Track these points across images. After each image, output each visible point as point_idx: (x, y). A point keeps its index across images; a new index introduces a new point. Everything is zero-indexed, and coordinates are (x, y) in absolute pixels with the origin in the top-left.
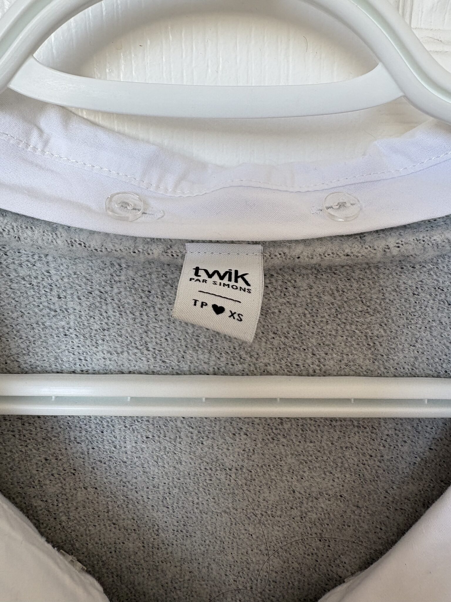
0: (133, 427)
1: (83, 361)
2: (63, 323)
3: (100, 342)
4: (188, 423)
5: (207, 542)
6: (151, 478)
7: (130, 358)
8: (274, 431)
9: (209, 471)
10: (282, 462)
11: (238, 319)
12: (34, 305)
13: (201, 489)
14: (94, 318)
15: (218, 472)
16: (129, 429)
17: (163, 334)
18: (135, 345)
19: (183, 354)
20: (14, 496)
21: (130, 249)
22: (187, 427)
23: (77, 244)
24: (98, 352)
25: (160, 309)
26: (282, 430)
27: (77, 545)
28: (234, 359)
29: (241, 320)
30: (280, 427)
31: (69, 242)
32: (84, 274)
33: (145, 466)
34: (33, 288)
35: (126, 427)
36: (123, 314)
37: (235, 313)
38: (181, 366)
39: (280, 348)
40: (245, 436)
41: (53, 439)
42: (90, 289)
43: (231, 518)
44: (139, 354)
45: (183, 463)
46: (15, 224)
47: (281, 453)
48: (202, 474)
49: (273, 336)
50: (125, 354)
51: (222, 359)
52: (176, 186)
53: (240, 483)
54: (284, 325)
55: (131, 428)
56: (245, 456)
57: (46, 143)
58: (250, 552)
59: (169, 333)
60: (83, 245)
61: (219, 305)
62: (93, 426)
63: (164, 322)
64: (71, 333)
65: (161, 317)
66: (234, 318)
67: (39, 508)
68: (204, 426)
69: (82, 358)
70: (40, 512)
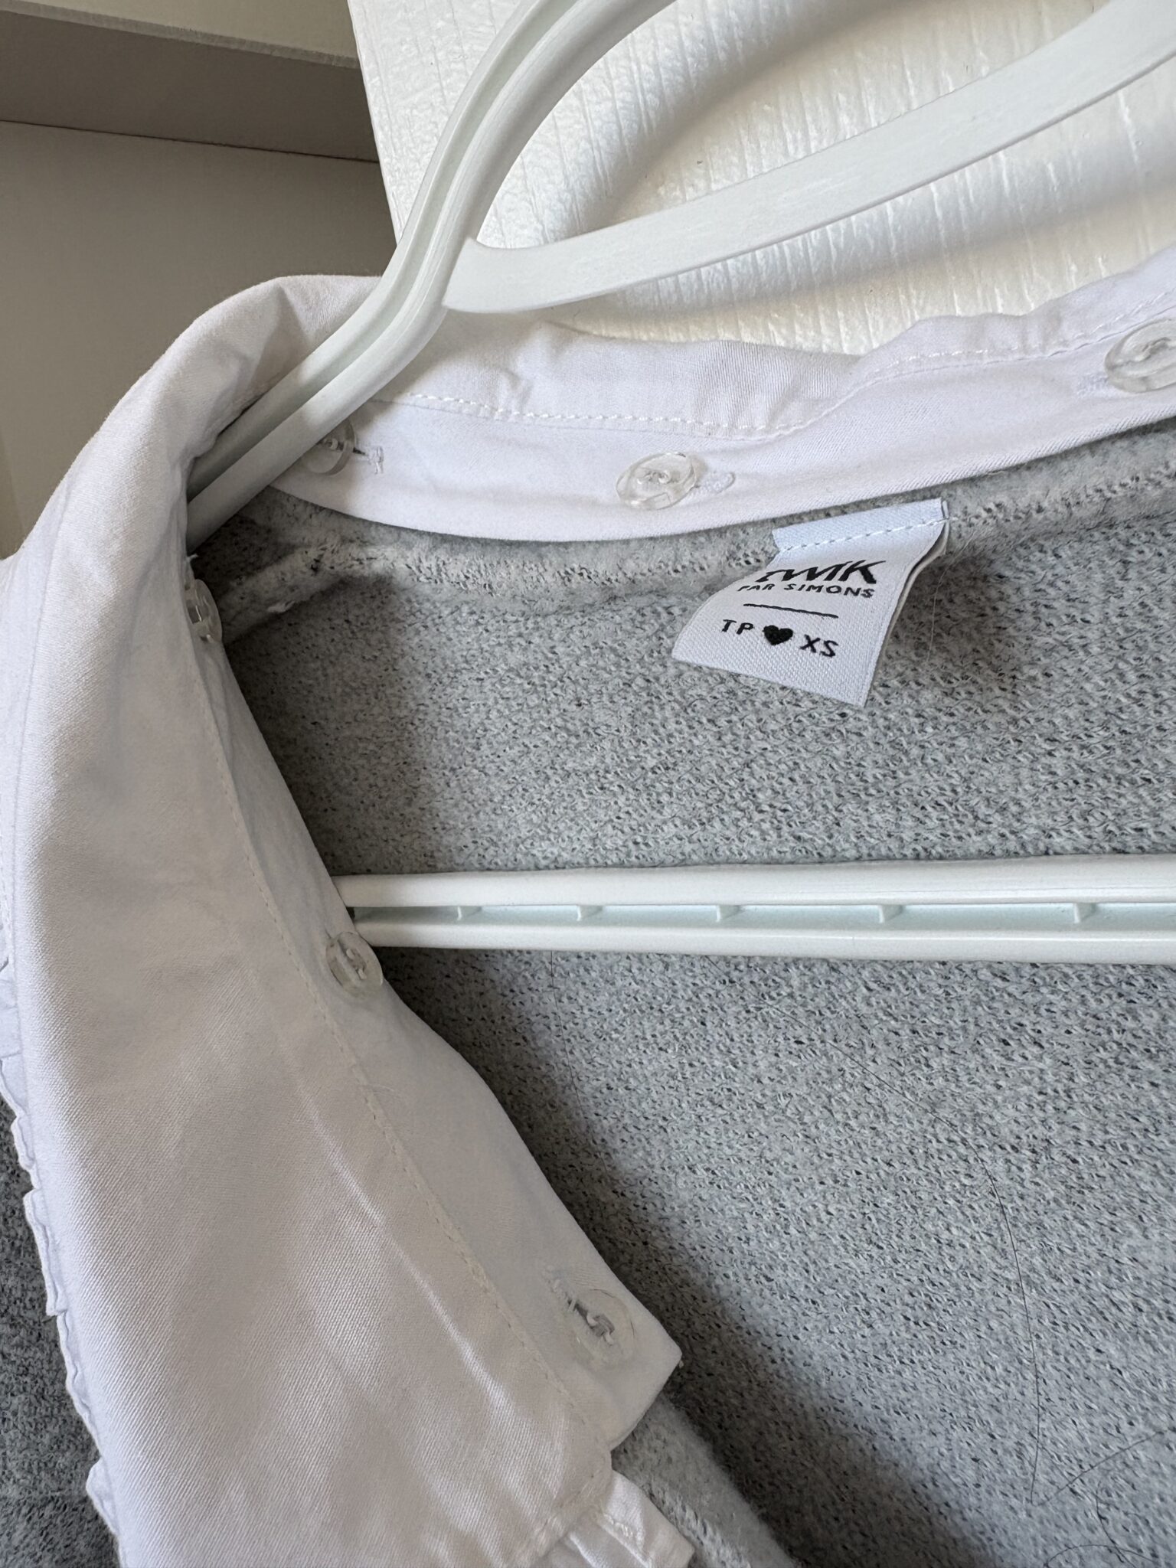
0: (763, 1011)
1: (642, 846)
2: (594, 760)
3: (665, 798)
4: (883, 1004)
5: (999, 1370)
6: (825, 1156)
7: (728, 833)
8: (1116, 1036)
9: (962, 1149)
10: (1161, 1138)
11: (824, 653)
12: (541, 726)
13: (951, 1202)
14: (644, 743)
15: (986, 1155)
16: (756, 1018)
17: (783, 767)
18: (730, 801)
19: (836, 814)
20: (564, 1173)
21: (667, 566)
22: (881, 1014)
23: (576, 576)
24: (665, 822)
25: (765, 704)
26: (1140, 1033)
27: (698, 1326)
28: (961, 822)
29: (832, 654)
30: (1130, 1024)
31: (563, 575)
32: (609, 643)
33: (805, 1120)
34: (536, 691)
35: (748, 1012)
36: (696, 725)
37: (818, 640)
38: (838, 849)
39: (1076, 783)
40: (1036, 1050)
41: (615, 1036)
42: (628, 677)
43: (1049, 1302)
44: (744, 823)
45: (892, 1118)
46: (481, 562)
47: (1151, 1107)
48: (945, 1157)
49: (1048, 747)
50: (717, 824)
51: (930, 824)
52: (773, 416)
53: (1050, 1195)
54: (1071, 714)
55: (759, 1013)
56: (1049, 1107)
57: (524, 397)
58: (1125, 1427)
59: (795, 763)
60: (585, 574)
61: (780, 626)
62: (683, 1006)
63: (780, 734)
64: (611, 783)
65: (772, 726)
66: (814, 650)
67: (610, 1210)
68: (925, 1015)
69: (639, 840)
70: (614, 1220)
